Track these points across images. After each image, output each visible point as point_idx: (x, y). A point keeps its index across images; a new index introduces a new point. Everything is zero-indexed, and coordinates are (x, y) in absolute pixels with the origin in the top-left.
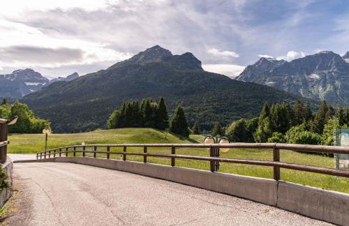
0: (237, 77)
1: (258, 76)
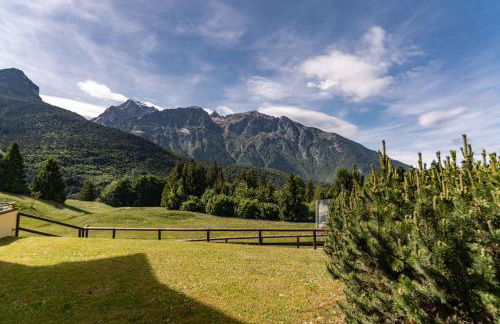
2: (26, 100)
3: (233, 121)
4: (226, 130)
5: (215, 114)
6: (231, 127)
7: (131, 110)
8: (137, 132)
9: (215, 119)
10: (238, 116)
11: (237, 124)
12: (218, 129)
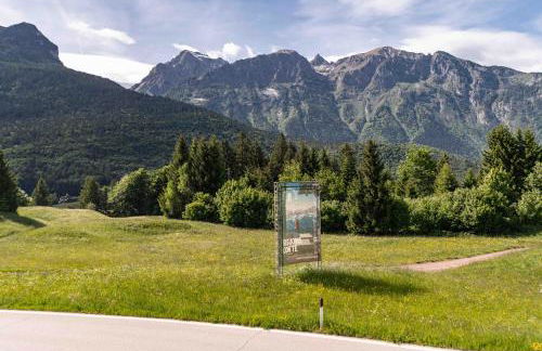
0: (137, 85)
1: (176, 87)
2: (42, 66)
3: (350, 69)
4: (339, 85)
5: (319, 60)
6: (348, 79)
7: (187, 66)
8: (198, 100)
9: (318, 69)
10: (356, 59)
11: (356, 72)
12: (325, 84)
